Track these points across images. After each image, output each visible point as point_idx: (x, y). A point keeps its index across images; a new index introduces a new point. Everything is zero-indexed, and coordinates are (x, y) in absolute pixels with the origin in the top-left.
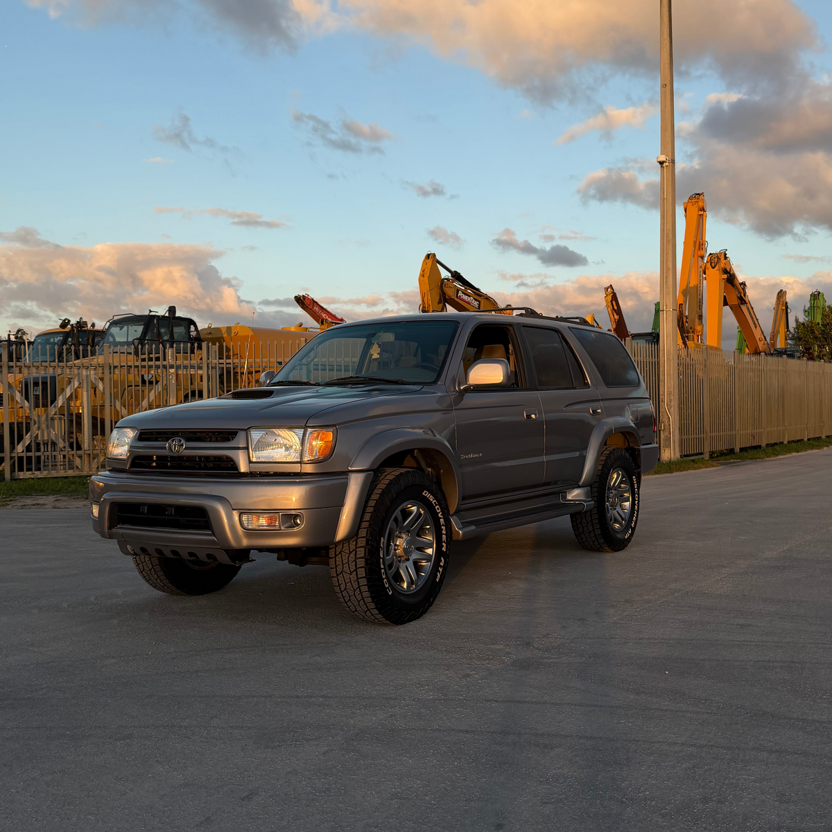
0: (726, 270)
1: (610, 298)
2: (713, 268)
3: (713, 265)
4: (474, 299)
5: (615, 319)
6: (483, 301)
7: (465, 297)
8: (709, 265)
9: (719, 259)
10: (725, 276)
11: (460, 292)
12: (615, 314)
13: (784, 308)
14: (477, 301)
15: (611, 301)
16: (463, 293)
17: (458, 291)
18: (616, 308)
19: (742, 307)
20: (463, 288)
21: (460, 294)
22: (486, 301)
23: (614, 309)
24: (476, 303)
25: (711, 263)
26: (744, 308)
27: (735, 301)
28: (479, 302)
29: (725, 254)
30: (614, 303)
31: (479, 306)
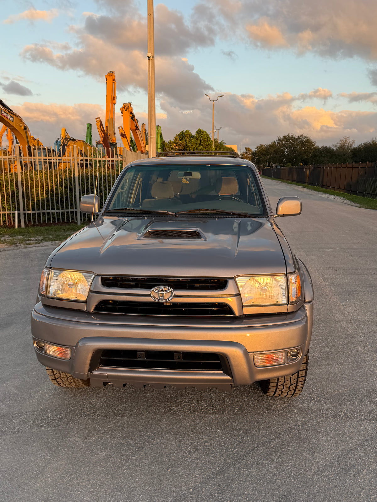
0: (132, 112)
1: (99, 124)
2: (126, 111)
3: (126, 109)
4: (10, 116)
5: (102, 136)
6: (14, 117)
7: (5, 114)
8: (124, 109)
9: (128, 107)
10: (131, 116)
11: (2, 111)
12: (102, 133)
13: (145, 132)
14: (12, 117)
15: (100, 126)
16: (4, 112)
17: (1, 110)
18: (103, 130)
19: (137, 130)
20: (4, 109)
21: (3, 112)
22: (16, 117)
23: (101, 130)
24: (11, 118)
25: (125, 108)
26: (137, 131)
27: (134, 128)
28: (13, 118)
29: (131, 105)
30: (101, 126)
31: (13, 120)
